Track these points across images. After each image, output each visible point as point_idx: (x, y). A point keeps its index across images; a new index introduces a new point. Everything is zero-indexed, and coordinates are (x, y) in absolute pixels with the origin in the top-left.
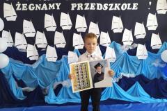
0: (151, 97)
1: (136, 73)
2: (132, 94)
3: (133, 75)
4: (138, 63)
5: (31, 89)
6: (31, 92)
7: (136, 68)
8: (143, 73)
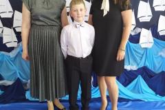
0: (157, 94)
1: (138, 65)
2: (133, 90)
3: (135, 68)
4: (142, 52)
5: (10, 83)
6: (9, 86)
7: (138, 59)
8: (148, 64)
